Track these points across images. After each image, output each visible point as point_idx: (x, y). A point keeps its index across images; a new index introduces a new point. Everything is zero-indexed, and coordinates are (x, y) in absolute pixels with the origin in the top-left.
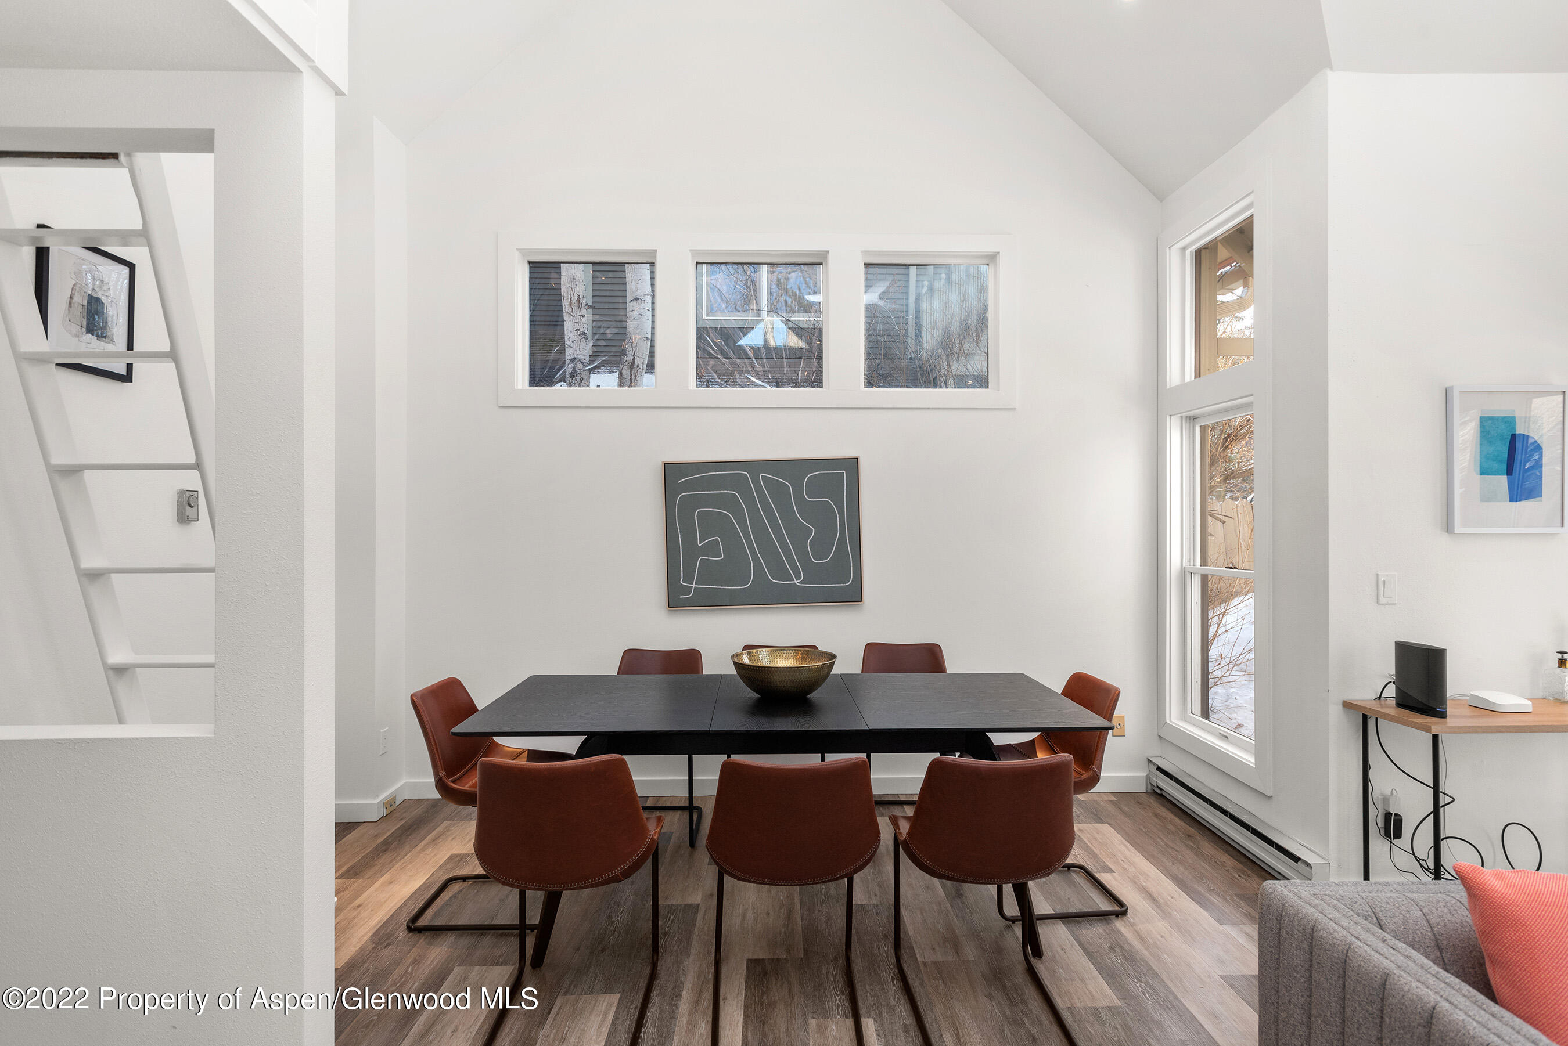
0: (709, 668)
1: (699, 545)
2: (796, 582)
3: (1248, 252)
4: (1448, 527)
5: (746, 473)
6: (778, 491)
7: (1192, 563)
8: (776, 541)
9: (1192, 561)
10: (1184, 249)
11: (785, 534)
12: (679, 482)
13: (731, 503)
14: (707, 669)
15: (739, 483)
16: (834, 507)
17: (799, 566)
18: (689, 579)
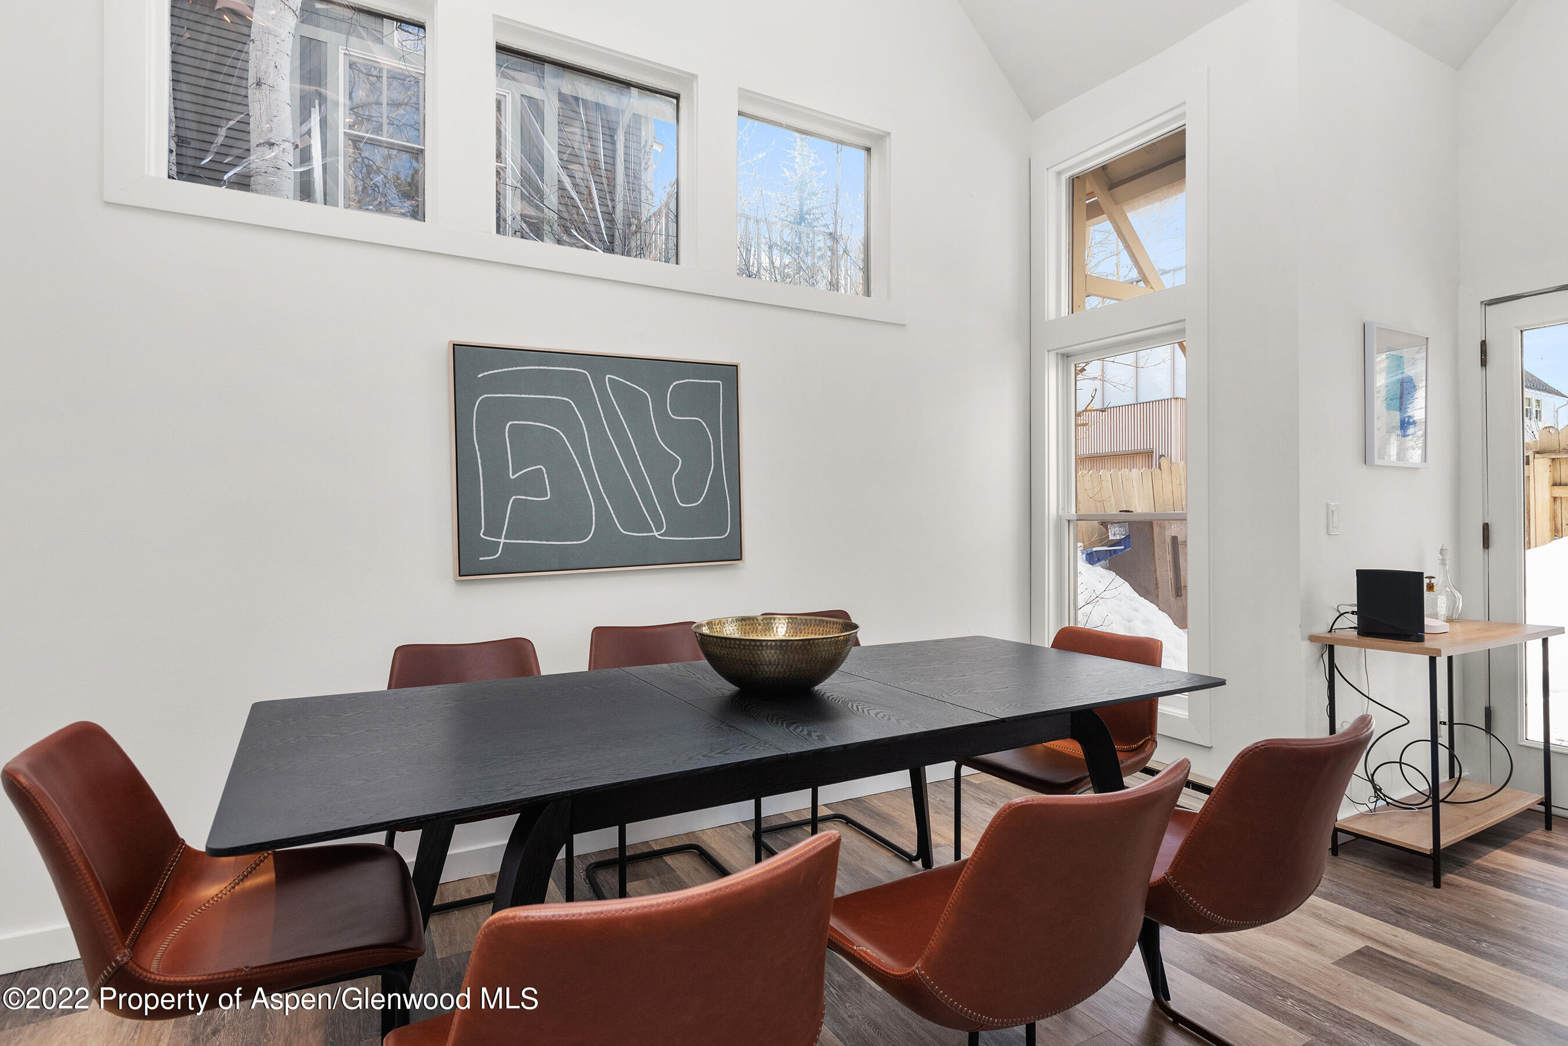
0: (549, 665)
1: (512, 477)
2: (656, 534)
3: (1109, 190)
4: (1366, 458)
5: (586, 372)
6: (633, 403)
7: (1066, 512)
8: (628, 475)
9: (1066, 508)
10: (1059, 174)
11: (641, 465)
12: (479, 376)
13: (563, 416)
14: (547, 668)
15: (573, 385)
16: (707, 430)
17: (660, 511)
18: (494, 529)
